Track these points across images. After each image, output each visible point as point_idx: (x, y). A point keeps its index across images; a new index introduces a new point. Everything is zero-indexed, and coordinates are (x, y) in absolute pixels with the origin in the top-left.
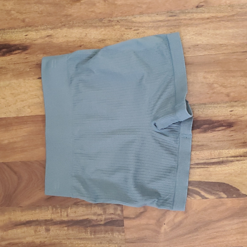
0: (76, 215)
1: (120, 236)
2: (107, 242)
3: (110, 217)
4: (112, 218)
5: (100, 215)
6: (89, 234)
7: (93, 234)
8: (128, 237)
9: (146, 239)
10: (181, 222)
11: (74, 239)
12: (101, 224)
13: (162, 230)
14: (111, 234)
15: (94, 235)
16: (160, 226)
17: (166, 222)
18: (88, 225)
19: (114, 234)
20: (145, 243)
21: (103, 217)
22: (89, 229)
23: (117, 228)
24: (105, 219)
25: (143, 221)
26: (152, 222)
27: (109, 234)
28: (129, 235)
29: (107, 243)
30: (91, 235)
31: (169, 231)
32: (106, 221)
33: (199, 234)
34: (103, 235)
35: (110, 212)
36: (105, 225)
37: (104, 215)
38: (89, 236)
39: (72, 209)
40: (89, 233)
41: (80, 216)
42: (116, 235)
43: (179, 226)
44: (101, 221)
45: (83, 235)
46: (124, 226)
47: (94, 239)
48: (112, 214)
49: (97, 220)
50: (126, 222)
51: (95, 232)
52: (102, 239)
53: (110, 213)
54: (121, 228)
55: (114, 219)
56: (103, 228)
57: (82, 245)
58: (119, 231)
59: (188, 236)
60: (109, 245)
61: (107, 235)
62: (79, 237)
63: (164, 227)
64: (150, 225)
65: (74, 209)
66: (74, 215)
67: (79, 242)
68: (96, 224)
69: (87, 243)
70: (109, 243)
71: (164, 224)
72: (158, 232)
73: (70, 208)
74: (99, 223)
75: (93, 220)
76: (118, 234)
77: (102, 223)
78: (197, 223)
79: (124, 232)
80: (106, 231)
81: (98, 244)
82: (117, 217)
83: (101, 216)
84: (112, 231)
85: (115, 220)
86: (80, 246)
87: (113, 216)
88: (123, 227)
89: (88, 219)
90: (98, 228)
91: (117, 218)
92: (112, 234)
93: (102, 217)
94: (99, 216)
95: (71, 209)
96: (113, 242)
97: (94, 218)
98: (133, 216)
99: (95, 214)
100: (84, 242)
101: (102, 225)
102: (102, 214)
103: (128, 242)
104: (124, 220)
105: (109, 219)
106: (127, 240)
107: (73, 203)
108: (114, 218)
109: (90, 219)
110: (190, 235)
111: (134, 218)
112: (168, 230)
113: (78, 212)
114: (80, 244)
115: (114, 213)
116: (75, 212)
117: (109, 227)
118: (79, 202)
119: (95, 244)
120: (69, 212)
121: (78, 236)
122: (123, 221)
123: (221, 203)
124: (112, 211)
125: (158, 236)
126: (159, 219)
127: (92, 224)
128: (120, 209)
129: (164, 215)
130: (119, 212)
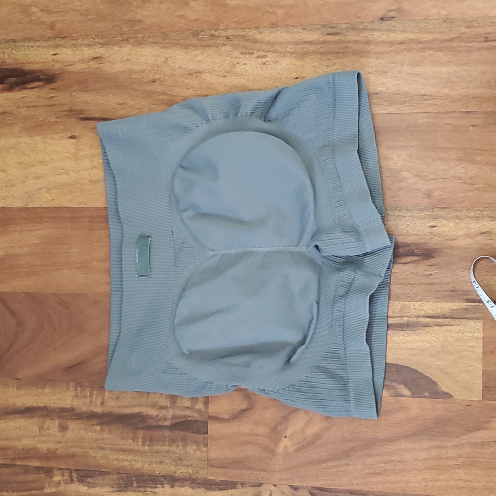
0: (119, 404)
1: (198, 453)
2: (173, 461)
3: (183, 413)
4: (186, 416)
5: (165, 408)
6: (141, 443)
7: (148, 443)
8: (213, 455)
9: (248, 462)
10: (317, 437)
11: (111, 449)
12: (165, 426)
13: (280, 449)
14: (181, 447)
15: (149, 445)
16: (277, 441)
17: (289, 432)
18: (140, 426)
19: (188, 447)
20: (245, 472)
21: (170, 413)
22: (141, 434)
23: (195, 435)
24: (173, 417)
25: (244, 427)
26: (262, 430)
27: (178, 446)
28: (216, 452)
29: (174, 463)
30: (144, 445)
31: (292, 452)
32: (174, 421)
33: (350, 463)
34: (166, 448)
35: (183, 403)
36: (172, 427)
37: (171, 408)
38: (138, 446)
39: (112, 392)
40: (140, 440)
41: (127, 407)
42: (191, 449)
43: (313, 442)
44: (166, 419)
45: (130, 444)
46: (207, 433)
47: (148, 453)
48: (188, 408)
49: (157, 416)
50: (213, 427)
51: (151, 440)
52: (164, 455)
53: (183, 405)
54: (201, 437)
55: (190, 419)
56: (167, 433)
57: (126, 463)
58: (197, 443)
59: (329, 464)
60: (177, 467)
61: (173, 448)
62: (120, 447)
63: (285, 442)
64: (257, 435)
65: (115, 393)
66: (114, 404)
67: (121, 457)
68: (155, 424)
69: (136, 460)
70: (177, 465)
71: (286, 437)
72: (272, 452)
74: (160, 423)
75: (151, 417)
76: (195, 448)
77: (167, 423)
78: (349, 441)
79: (206, 445)
80: (173, 441)
81: (156, 464)
82: (195, 415)
83: (165, 410)
84: (184, 440)
86: (122, 464)
87: (188, 412)
88: (207, 435)
89: (140, 413)
90: (158, 434)
92: (185, 446)
93: (168, 412)
94: (162, 409)
96: (185, 462)
97: (153, 412)
98: (227, 416)
99: (154, 405)
100: (130, 456)
101: (167, 429)
102: (169, 406)
103: (212, 466)
104: (209, 422)
105: (180, 417)
106: (211, 461)
108: (189, 417)
109: (145, 414)
110: (333, 463)
111: (227, 420)
112: (291, 449)
113: (124, 398)
114: (122, 460)
115: (190, 408)
116: (118, 398)
117: (179, 434)
119: (151, 463)
120: (107, 396)
121: (118, 444)
122: (206, 423)
123: (397, 405)
124: (187, 404)
125: (271, 459)
126: (276, 426)
127: (147, 424)
128: (203, 400)
129: (286, 419)
130: (200, 406)
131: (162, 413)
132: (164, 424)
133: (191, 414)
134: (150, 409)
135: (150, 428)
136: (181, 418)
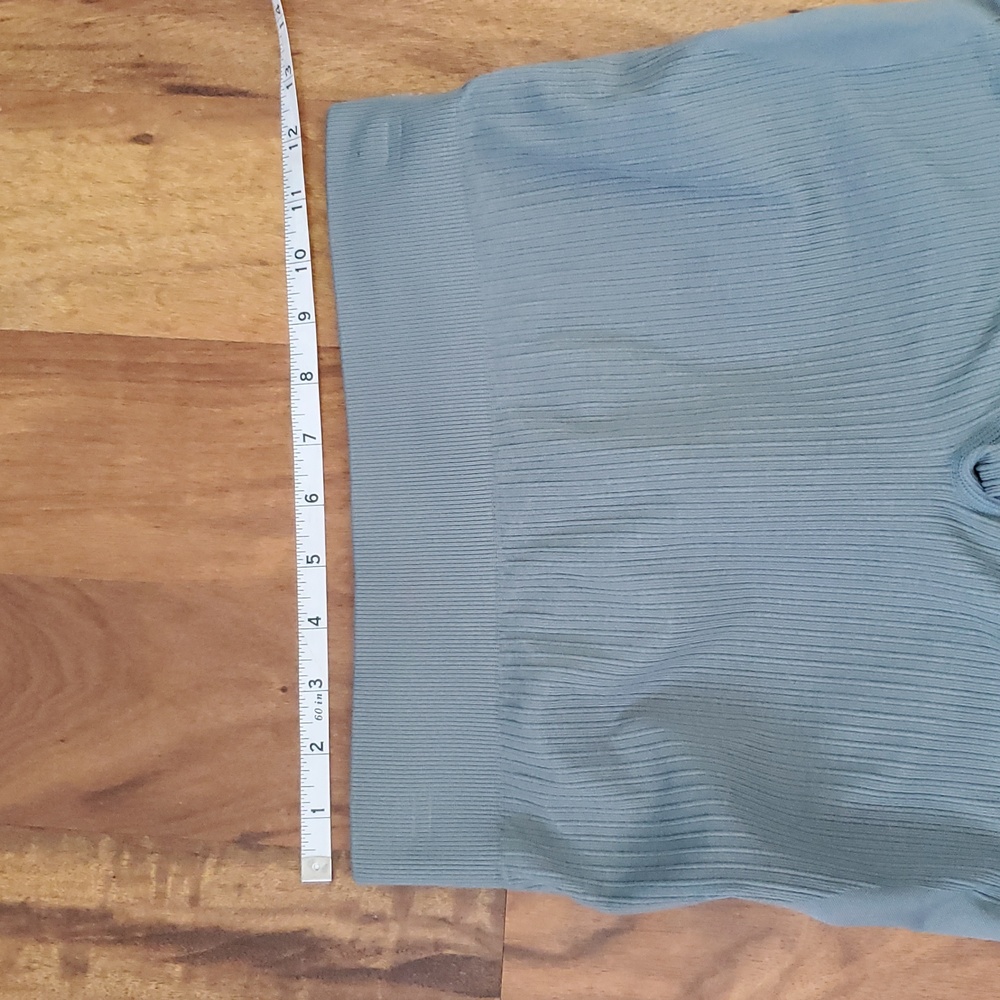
0: (243, 903)
3: (430, 935)
4: (437, 945)
5: (376, 919)
12: (375, 969)
18: (304, 969)
21: (391, 935)
22: (304, 991)
24: (401, 947)
25: (606, 980)
32: (403, 958)
35: (430, 907)
36: (397, 975)
37: (395, 919)
39: (224, 869)
41: (264, 912)
44: (379, 952)
46: (499, 995)
48: (444, 920)
49: (352, 942)
50: (514, 978)
53: (431, 912)
55: (450, 952)
56: (381, 991)
65: (234, 871)
66: (229, 905)
68: (347, 964)
73: (212, 861)
74: (362, 962)
75: (337, 945)
77: (382, 963)
82: (466, 941)
83: (379, 925)
85: (454, 955)
87: (445, 935)
88: (497, 999)
89: (306, 931)
90: (353, 991)
91: (466, 944)
93: (386, 930)
94: (370, 922)
95: (219, 864)
97: (342, 930)
98: (558, 949)
99: (346, 911)
101: (381, 979)
102: (389, 913)
104: (505, 963)
105: (420, 946)
107: (237, 836)
108: (448, 947)
109: (317, 934)
111: (558, 960)
113: (256, 886)
115: (451, 920)
116: (240, 886)
118: (268, 834)
120: (207, 880)
122: (496, 966)
124: (444, 908)
126: (699, 980)
127: (322, 964)
128: (488, 900)
129: (727, 959)
130: (481, 916)
131: (369, 934)
132: (373, 966)
133: (452, 940)
134: (333, 922)
135: (331, 974)
136: (422, 948)
